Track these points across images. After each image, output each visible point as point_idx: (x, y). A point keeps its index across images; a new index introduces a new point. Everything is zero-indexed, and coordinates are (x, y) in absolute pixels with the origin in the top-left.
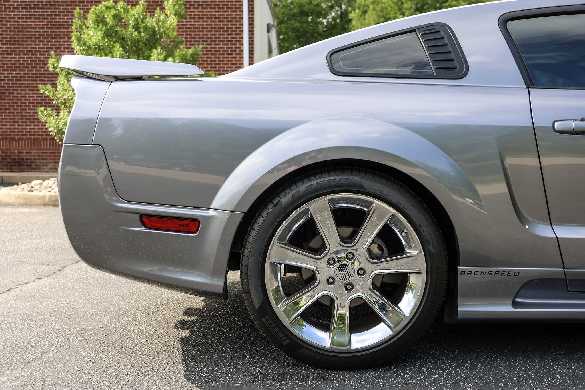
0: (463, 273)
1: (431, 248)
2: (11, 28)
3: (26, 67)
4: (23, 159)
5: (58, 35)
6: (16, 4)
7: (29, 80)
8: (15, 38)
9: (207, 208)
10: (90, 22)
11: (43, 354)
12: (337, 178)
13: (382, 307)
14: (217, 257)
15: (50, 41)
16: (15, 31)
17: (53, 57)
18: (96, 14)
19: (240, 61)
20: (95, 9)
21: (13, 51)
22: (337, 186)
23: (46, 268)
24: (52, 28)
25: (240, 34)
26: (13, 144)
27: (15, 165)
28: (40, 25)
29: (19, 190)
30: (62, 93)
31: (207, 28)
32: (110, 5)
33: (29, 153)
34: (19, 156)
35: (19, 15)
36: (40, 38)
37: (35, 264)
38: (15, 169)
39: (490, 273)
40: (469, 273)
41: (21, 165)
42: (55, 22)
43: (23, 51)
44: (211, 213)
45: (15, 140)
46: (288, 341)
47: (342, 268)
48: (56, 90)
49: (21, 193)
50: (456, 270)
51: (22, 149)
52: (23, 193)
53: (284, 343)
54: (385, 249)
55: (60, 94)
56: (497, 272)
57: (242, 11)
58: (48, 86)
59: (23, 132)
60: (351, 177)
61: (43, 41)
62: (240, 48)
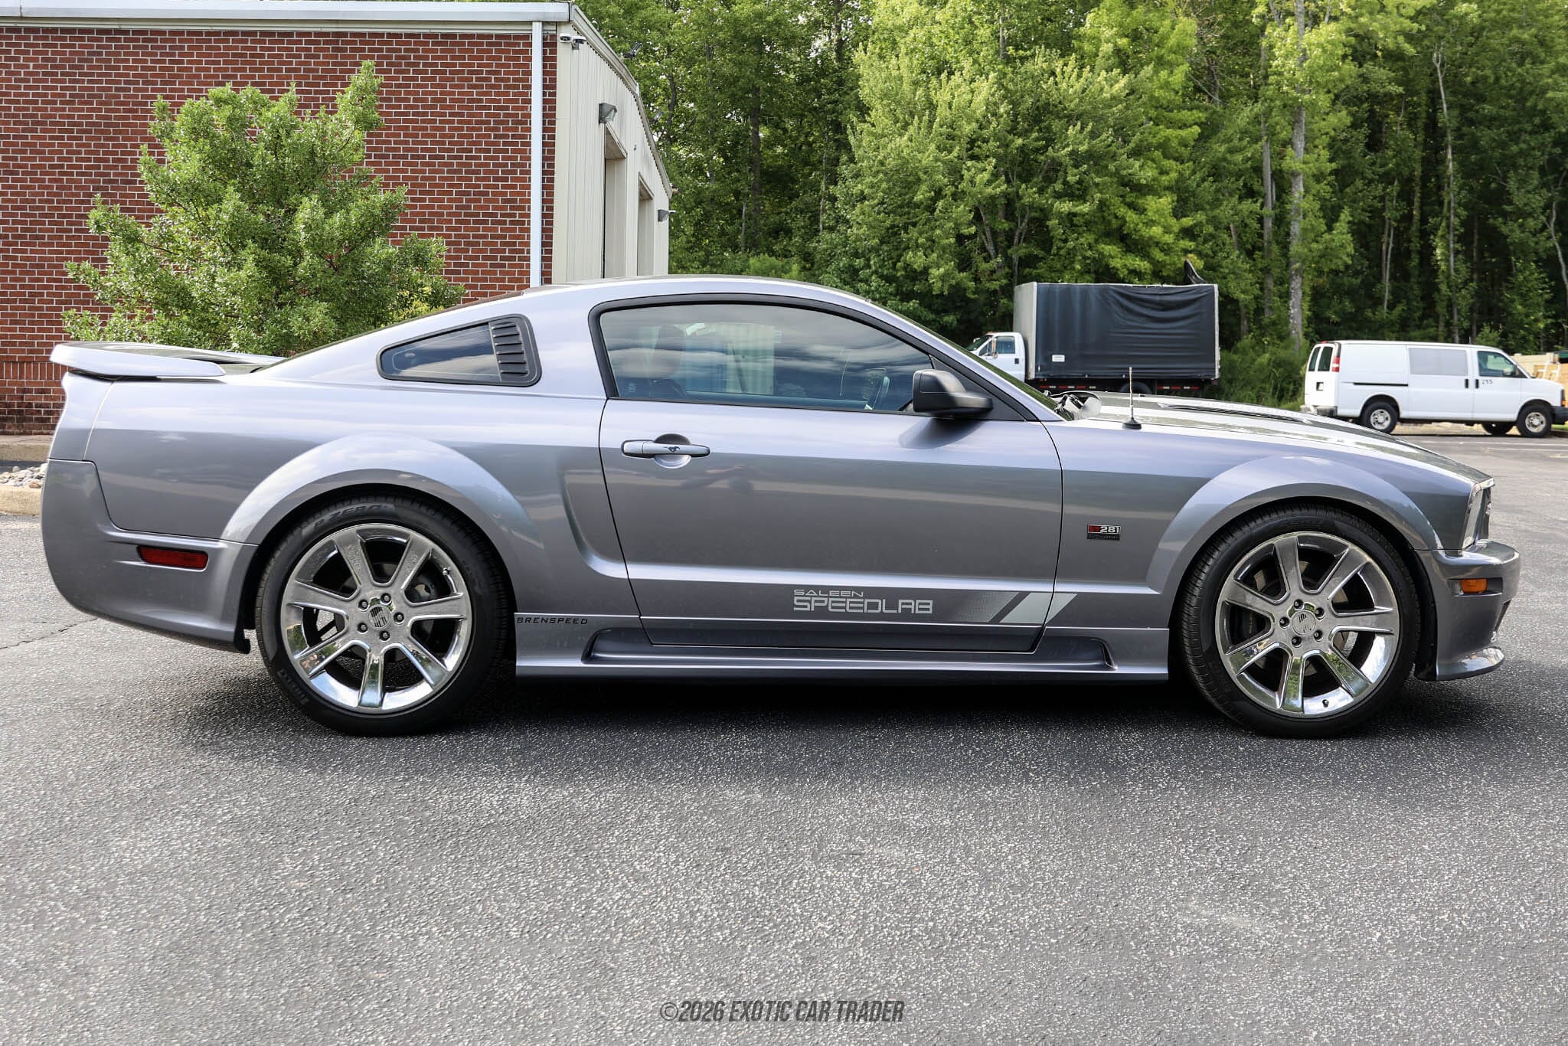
0: (520, 619)
1: (477, 589)
2: (17, 116)
3: (47, 201)
4: (30, 405)
5: (120, 132)
6: (31, 64)
7: (52, 230)
8: (26, 137)
9: (217, 539)
10: (180, 133)
11: (13, 722)
12: (368, 506)
13: (425, 662)
14: (228, 597)
15: (103, 146)
16: (26, 123)
17: (99, 205)
18: (193, 116)
19: (523, 194)
20: (192, 105)
21: (20, 166)
22: (366, 515)
23: (40, 628)
24: (110, 118)
25: (525, 137)
26: (8, 372)
27: (12, 419)
28: (82, 110)
29: (11, 482)
30: (114, 279)
31: (453, 122)
32: (225, 96)
33: (43, 391)
34: (22, 398)
35: (38, 88)
36: (81, 138)
37: (23, 620)
38: (10, 428)
39: (553, 620)
40: (528, 620)
41: (25, 420)
42: (117, 104)
43: (43, 167)
44: (220, 545)
45: (15, 363)
46: (306, 700)
47: (375, 612)
48: (103, 274)
49: (16, 489)
50: (513, 617)
51: (29, 383)
52: (19, 489)
53: (303, 702)
54: (432, 591)
55: (109, 280)
56: (561, 619)
57: (529, 87)
58: (86, 265)
59: (32, 344)
60: (384, 505)
61: (89, 145)
62: (524, 165)
